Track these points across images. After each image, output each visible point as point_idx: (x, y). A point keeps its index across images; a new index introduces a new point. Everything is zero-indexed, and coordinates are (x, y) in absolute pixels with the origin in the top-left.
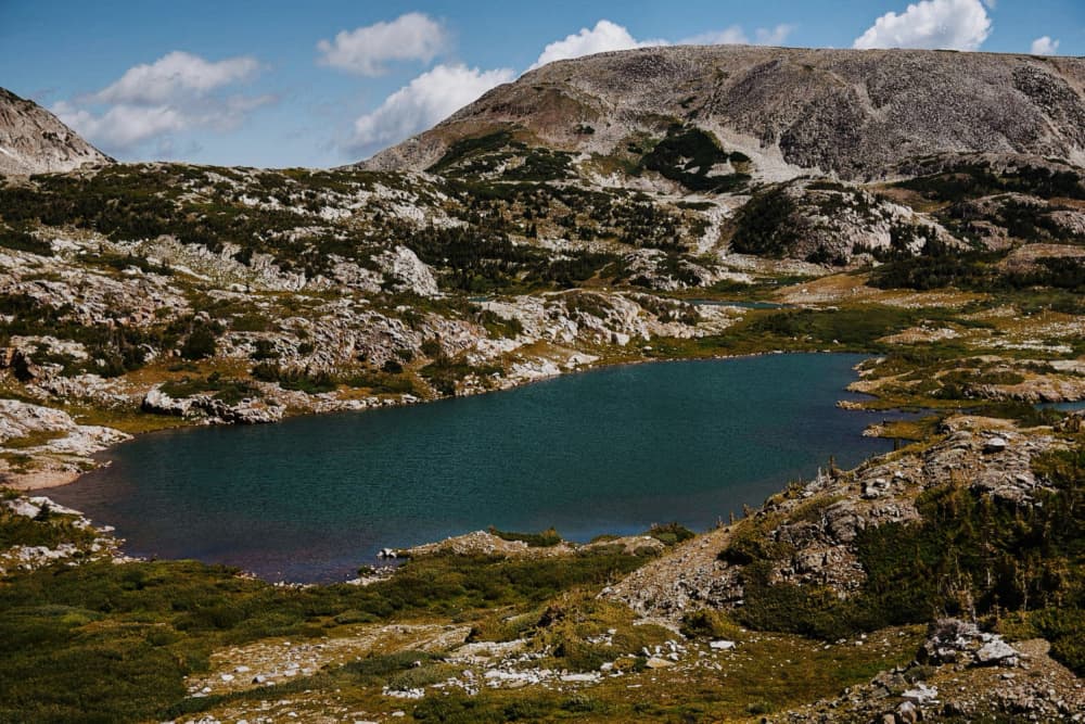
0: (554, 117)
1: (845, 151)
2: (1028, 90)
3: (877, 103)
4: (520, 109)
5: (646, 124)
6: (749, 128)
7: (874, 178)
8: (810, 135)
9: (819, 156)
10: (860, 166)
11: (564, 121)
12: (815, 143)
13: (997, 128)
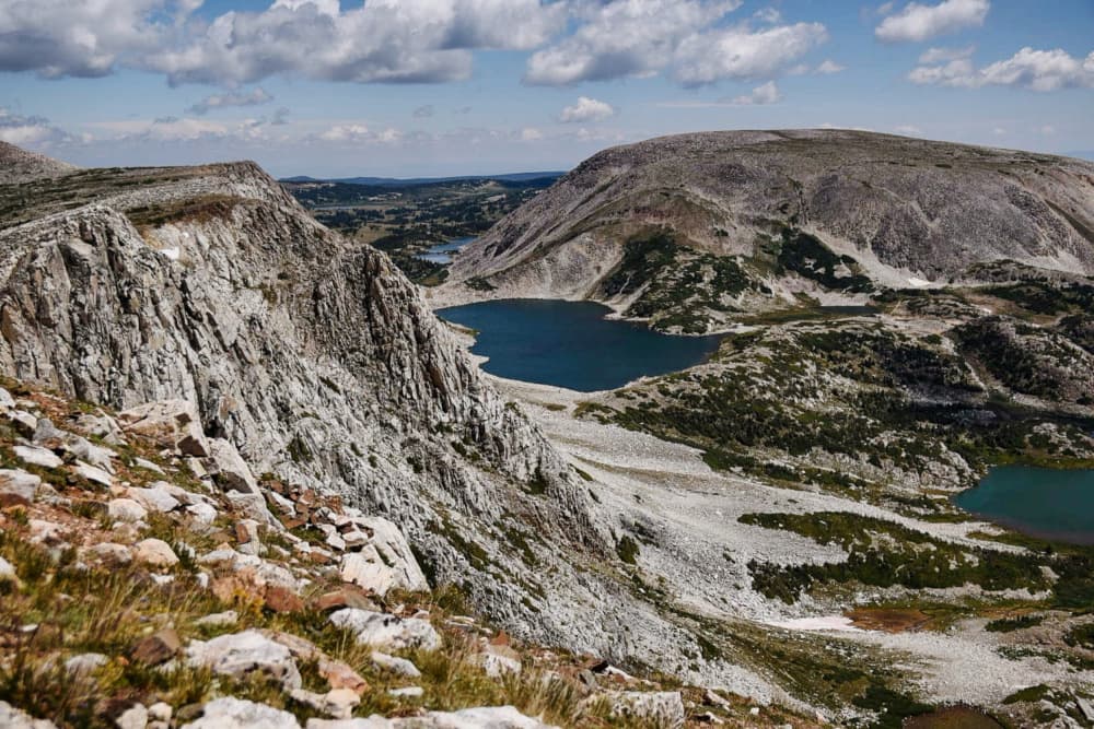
0: (693, 221)
1: (924, 257)
2: (1017, 203)
3: (931, 218)
4: (661, 212)
5: (762, 228)
6: (843, 233)
7: (956, 281)
8: (894, 243)
9: (905, 260)
10: (940, 270)
11: (703, 227)
12: (900, 250)
13: (1011, 237)
